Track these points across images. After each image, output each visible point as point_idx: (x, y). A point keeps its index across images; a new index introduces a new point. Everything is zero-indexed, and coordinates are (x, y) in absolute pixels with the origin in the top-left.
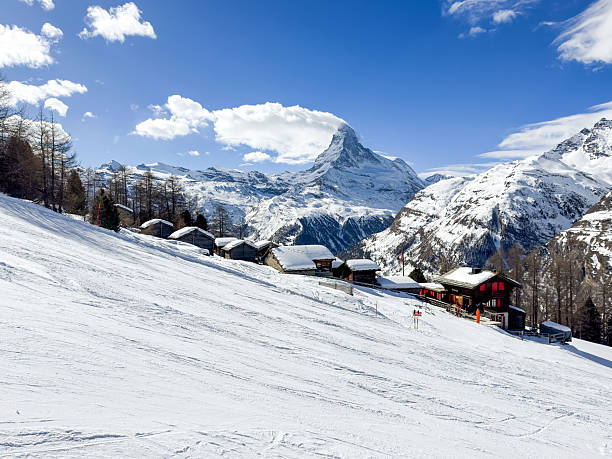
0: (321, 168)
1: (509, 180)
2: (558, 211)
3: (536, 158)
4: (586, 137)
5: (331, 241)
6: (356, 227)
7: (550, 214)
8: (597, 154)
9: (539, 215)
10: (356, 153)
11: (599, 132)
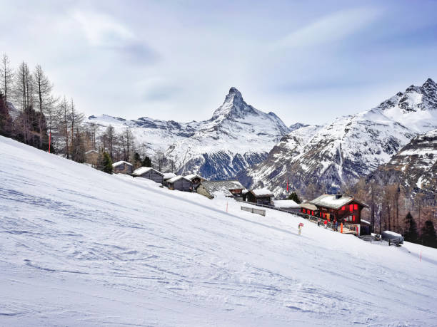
0: (218, 119)
1: (348, 127)
2: (381, 149)
3: (366, 112)
4: (400, 98)
5: (224, 169)
6: (242, 159)
7: (376, 151)
8: (408, 110)
9: (369, 152)
10: (242, 109)
11: (409, 94)
